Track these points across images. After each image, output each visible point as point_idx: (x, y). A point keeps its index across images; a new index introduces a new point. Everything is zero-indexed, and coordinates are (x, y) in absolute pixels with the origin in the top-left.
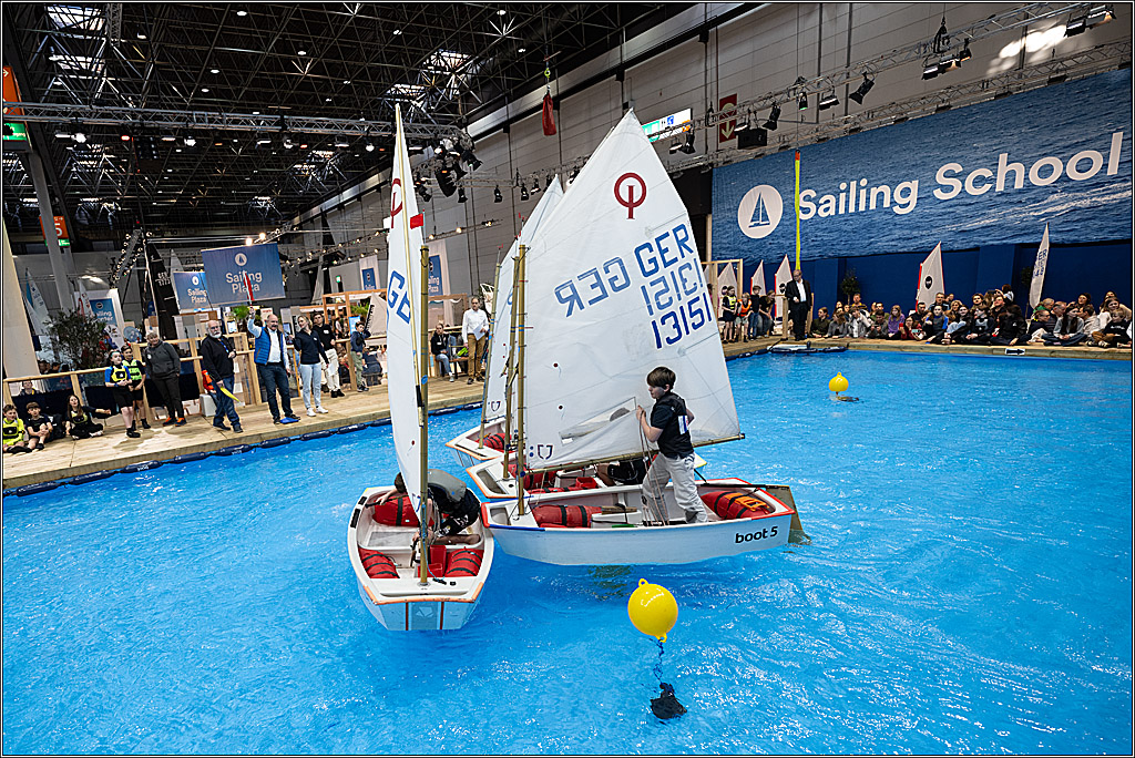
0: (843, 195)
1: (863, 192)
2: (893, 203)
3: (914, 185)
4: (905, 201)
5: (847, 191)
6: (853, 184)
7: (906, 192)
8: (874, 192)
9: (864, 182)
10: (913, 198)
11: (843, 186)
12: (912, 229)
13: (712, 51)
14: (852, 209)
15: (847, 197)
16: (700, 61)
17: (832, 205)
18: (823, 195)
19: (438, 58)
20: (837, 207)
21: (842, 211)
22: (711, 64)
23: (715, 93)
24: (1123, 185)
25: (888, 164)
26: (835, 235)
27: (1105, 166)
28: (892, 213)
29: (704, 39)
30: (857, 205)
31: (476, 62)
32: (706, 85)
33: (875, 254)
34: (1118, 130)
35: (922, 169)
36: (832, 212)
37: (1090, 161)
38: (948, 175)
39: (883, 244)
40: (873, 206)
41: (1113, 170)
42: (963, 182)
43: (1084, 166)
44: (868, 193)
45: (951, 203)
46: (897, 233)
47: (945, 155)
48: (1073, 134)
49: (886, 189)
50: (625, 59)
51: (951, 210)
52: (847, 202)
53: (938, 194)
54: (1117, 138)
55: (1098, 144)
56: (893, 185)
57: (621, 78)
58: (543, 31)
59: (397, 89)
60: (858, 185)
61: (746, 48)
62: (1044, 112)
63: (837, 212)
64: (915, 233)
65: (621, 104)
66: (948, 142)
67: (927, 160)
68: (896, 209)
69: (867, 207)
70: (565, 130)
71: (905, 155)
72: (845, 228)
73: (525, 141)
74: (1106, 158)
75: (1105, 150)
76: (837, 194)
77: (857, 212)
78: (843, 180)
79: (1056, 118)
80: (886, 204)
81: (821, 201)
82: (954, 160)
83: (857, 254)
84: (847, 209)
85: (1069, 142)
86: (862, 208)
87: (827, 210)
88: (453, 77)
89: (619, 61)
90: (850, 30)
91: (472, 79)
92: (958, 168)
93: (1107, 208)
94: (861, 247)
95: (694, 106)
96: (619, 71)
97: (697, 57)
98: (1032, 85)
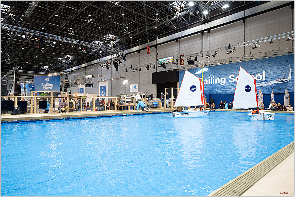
0: (209, 80)
1: (214, 79)
2: (220, 82)
3: (225, 79)
4: (223, 82)
5: (210, 79)
6: (211, 77)
7: (223, 80)
8: (216, 79)
9: (214, 77)
10: (225, 81)
11: (209, 78)
12: (225, 89)
13: (178, 44)
14: (211, 83)
15: (210, 80)
16: (176, 46)
17: (207, 82)
18: (205, 79)
19: (108, 36)
20: (208, 82)
21: (209, 83)
22: (178, 47)
23: (179, 54)
24: (267, 82)
25: (219, 74)
26: (208, 89)
27: (263, 78)
28: (220, 85)
29: (177, 41)
30: (212, 82)
31: (118, 39)
32: (177, 52)
33: (217, 94)
34: (264, 71)
35: (226, 75)
36: (207, 83)
37: (260, 77)
38: (232, 77)
39: (219, 92)
40: (216, 83)
41: (264, 79)
42: (235, 79)
43: (259, 78)
44: (215, 79)
45: (233, 83)
46: (222, 89)
47: (231, 73)
48: (256, 71)
49: (218, 79)
50: (158, 43)
51: (233, 85)
52: (210, 81)
53: (230, 81)
54: (264, 72)
55: (261, 73)
56: (220, 78)
57: (156, 47)
58: (137, 34)
59: (95, 42)
60: (212, 78)
61: (186, 45)
62: (250, 66)
63: (208, 84)
64: (226, 90)
65: (156, 53)
66: (231, 70)
67: (227, 73)
68: (221, 84)
69: (215, 83)
70: (141, 58)
71: (223, 72)
72: (210, 87)
73: (130, 60)
74: (263, 76)
75: (262, 74)
76: (208, 79)
77: (213, 84)
78: (209, 76)
79: (252, 67)
80: (219, 83)
81: (204, 81)
82: (233, 74)
83: (213, 94)
84: (210, 83)
85: (255, 72)
86: (214, 83)
87: (206, 83)
88: (111, 41)
89: (156, 44)
90: (209, 44)
91: (117, 42)
92: (234, 76)
93: (264, 87)
94: (214, 92)
95: (174, 56)
96: (156, 46)
97: (175, 45)
98: (247, 60)
